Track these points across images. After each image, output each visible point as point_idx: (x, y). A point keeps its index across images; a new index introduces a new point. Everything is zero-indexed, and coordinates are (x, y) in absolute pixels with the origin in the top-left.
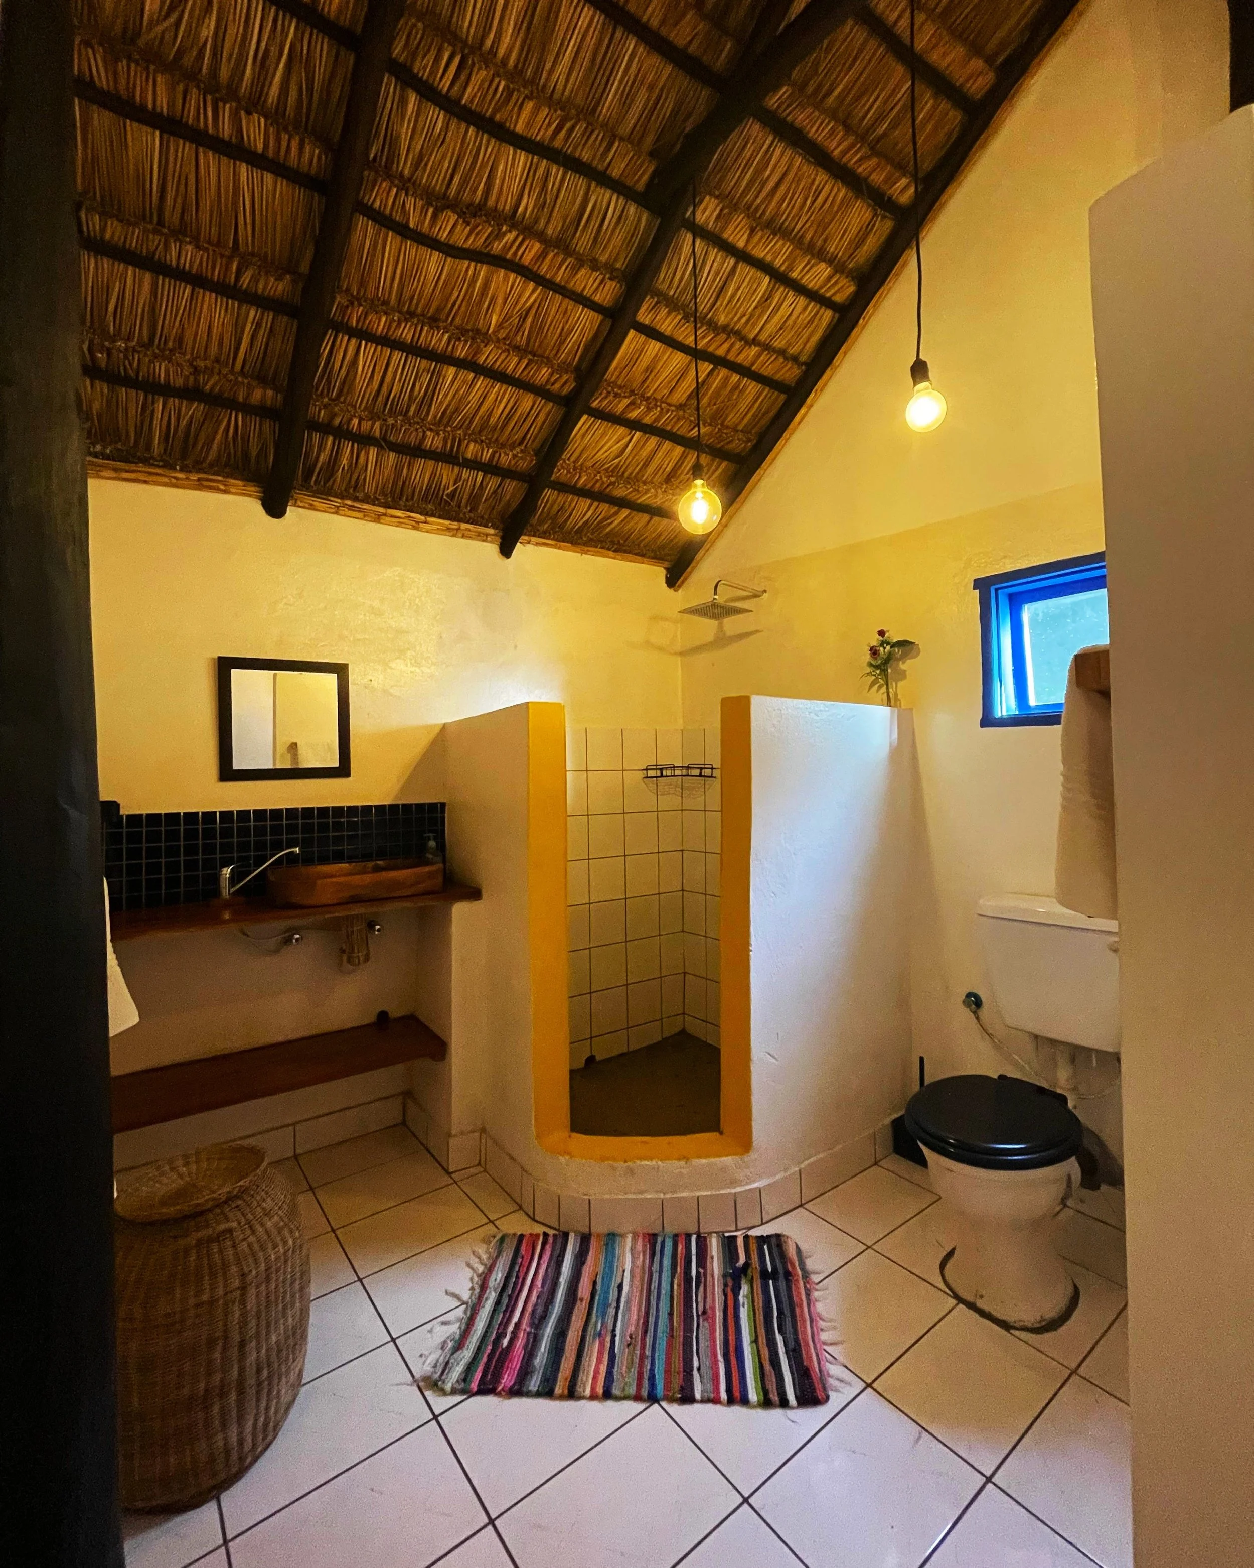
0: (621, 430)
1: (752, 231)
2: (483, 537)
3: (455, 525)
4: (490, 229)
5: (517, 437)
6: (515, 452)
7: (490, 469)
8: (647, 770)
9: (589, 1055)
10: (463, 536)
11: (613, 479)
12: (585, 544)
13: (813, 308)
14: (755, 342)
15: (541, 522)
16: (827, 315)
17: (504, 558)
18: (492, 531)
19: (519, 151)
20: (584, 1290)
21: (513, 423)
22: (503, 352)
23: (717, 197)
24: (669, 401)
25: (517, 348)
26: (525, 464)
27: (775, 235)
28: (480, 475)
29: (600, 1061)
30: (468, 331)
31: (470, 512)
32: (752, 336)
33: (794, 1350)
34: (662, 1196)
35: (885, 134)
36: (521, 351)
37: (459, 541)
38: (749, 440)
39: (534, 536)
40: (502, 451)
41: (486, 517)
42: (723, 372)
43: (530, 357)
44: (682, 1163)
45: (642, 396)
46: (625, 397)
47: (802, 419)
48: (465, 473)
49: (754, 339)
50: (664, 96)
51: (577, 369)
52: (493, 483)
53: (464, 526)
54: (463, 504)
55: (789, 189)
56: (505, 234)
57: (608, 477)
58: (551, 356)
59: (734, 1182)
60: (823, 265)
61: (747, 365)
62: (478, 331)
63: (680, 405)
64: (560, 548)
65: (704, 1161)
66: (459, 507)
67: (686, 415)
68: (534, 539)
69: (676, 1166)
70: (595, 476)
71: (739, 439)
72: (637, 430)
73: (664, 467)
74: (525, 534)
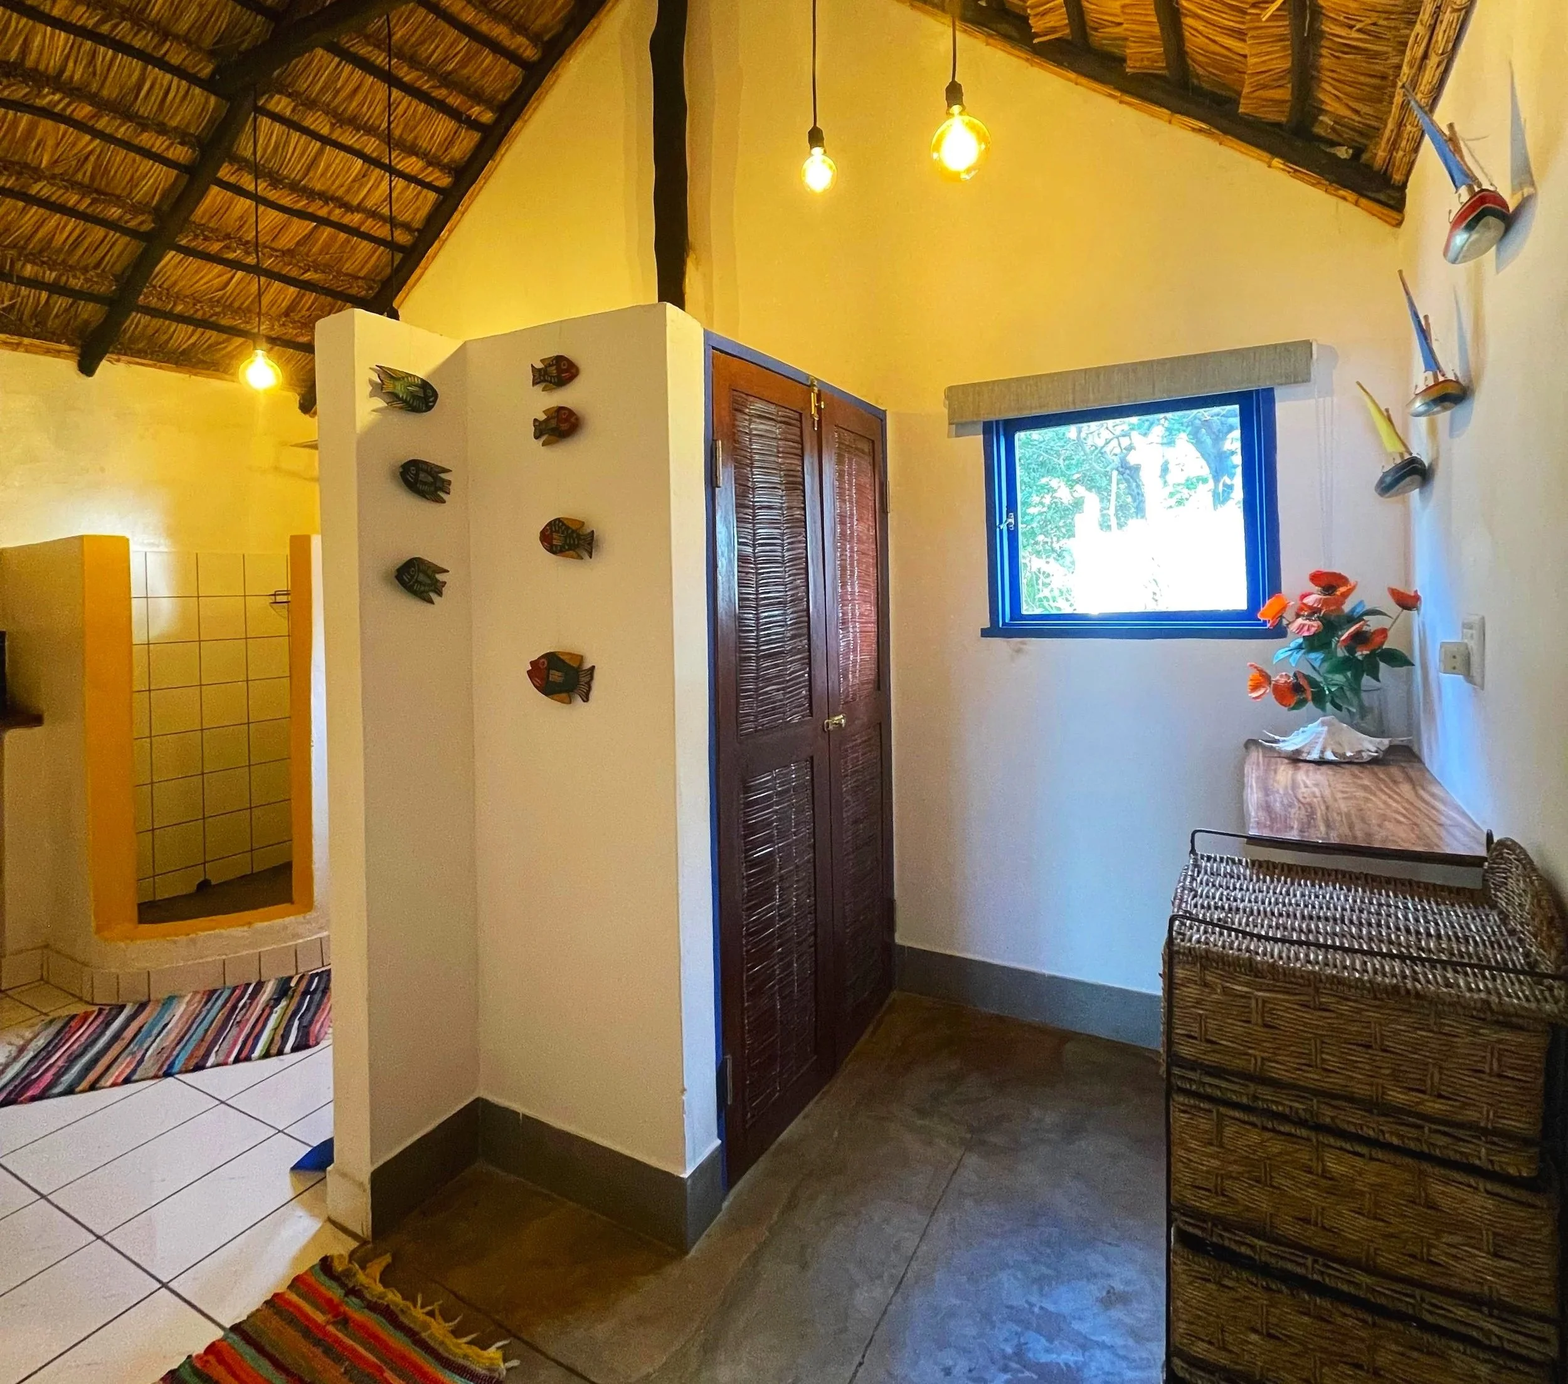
0: (218, 268)
1: (333, 125)
2: (58, 353)
3: (15, 339)
4: (28, 90)
5: (93, 261)
6: (88, 276)
7: (55, 289)
8: (275, 595)
9: (202, 879)
10: (27, 351)
11: (217, 310)
12: (194, 366)
13: (414, 189)
14: (359, 208)
15: (132, 340)
16: (432, 196)
17: (83, 376)
18: (66, 347)
19: (57, 31)
20: (129, 1033)
21: (82, 251)
22: (60, 188)
23: (289, 95)
24: (273, 245)
25: (80, 185)
26: (105, 288)
27: (358, 130)
28: (44, 295)
29: (215, 886)
30: (13, 163)
31: (36, 326)
32: (355, 203)
33: (305, 1027)
34: (224, 957)
35: (454, 70)
36: (84, 189)
37: (20, 355)
38: (371, 288)
39: (125, 354)
40: (70, 274)
41: (58, 332)
42: (328, 231)
43: (95, 195)
44: (246, 928)
45: (240, 239)
46: (218, 240)
47: (419, 279)
48: (24, 291)
49: (359, 204)
50: (217, 13)
51: (157, 210)
52: (61, 303)
53: (26, 341)
54: (25, 318)
55: (366, 97)
56: (45, 96)
57: (212, 307)
58: (124, 194)
59: (296, 936)
60: (414, 159)
61: (356, 225)
62: (26, 165)
63: (289, 250)
64: (160, 368)
65: (266, 923)
66: (21, 319)
67: (294, 261)
68: (123, 358)
69: (239, 932)
70: (195, 305)
71: (359, 287)
72: (238, 269)
73: (279, 301)
74: (113, 353)
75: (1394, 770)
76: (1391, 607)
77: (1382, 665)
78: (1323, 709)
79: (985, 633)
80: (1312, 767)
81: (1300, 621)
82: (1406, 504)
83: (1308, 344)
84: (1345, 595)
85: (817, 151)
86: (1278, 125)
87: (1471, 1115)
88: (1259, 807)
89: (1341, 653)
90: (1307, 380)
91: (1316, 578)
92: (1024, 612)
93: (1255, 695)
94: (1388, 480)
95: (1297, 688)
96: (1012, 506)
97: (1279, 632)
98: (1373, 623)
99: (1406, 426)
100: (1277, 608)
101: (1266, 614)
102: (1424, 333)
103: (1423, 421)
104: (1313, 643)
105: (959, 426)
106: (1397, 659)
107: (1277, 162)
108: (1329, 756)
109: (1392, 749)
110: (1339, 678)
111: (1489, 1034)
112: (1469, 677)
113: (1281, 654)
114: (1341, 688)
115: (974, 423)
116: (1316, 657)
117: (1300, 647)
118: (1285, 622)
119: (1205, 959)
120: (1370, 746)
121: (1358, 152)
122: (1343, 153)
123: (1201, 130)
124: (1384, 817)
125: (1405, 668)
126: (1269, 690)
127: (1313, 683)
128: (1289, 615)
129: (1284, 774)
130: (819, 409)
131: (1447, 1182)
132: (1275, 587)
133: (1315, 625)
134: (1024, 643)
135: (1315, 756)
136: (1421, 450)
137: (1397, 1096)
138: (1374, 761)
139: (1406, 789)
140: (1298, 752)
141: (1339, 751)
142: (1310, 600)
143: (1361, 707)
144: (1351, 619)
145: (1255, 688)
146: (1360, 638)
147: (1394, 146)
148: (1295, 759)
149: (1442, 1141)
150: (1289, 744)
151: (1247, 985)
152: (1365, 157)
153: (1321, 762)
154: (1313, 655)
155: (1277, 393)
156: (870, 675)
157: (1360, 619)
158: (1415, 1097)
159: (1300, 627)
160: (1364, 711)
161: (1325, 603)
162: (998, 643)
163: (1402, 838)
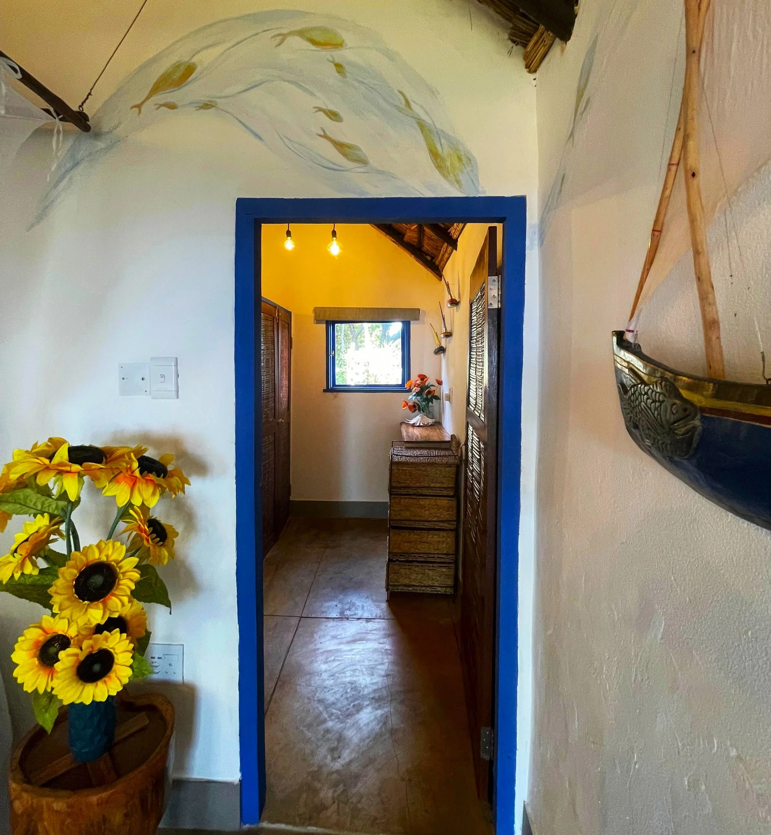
75: (436, 427)
76: (436, 385)
77: (434, 400)
78: (420, 412)
79: (325, 391)
80: (417, 428)
81: (415, 388)
82: (441, 357)
83: (419, 310)
84: (426, 381)
85: (289, 238)
86: (414, 246)
87: (444, 485)
88: (406, 436)
89: (425, 396)
90: (418, 320)
91: (420, 376)
92: (336, 384)
93: (403, 409)
94: (436, 351)
95: (414, 406)
96: (334, 349)
97: (410, 391)
98: (432, 388)
99: (441, 339)
100: (410, 384)
101: (407, 386)
102: (444, 319)
103: (444, 339)
104: (418, 394)
105: (318, 321)
106: (437, 398)
107: (413, 256)
108: (421, 424)
109: (435, 422)
110: (424, 403)
111: (448, 469)
112: (450, 401)
113: (410, 397)
114: (424, 406)
115: (323, 320)
116: (419, 398)
117: (415, 395)
118: (411, 388)
119: (398, 463)
120: (430, 421)
121: (433, 258)
122: (429, 258)
123: (393, 242)
124: (432, 436)
125: (439, 401)
126: (407, 407)
127: (418, 405)
128: (412, 386)
129: (411, 429)
130: (278, 315)
131: (440, 500)
132: (409, 379)
133: (419, 389)
134: (337, 394)
135: (418, 424)
136: (443, 345)
137: (432, 485)
138: (431, 425)
139: (438, 431)
140: (414, 424)
141: (424, 423)
142: (418, 382)
143: (429, 411)
144: (428, 387)
145: (404, 407)
146: (429, 392)
147: (441, 260)
148: (413, 425)
149: (439, 492)
150: (412, 422)
151: (407, 467)
152: (433, 261)
153: (419, 426)
154: (418, 397)
155: (411, 322)
156: (287, 406)
157: (429, 387)
158: (435, 484)
159: (416, 389)
160: (429, 413)
161: (421, 383)
162: (329, 394)
163: (436, 439)
